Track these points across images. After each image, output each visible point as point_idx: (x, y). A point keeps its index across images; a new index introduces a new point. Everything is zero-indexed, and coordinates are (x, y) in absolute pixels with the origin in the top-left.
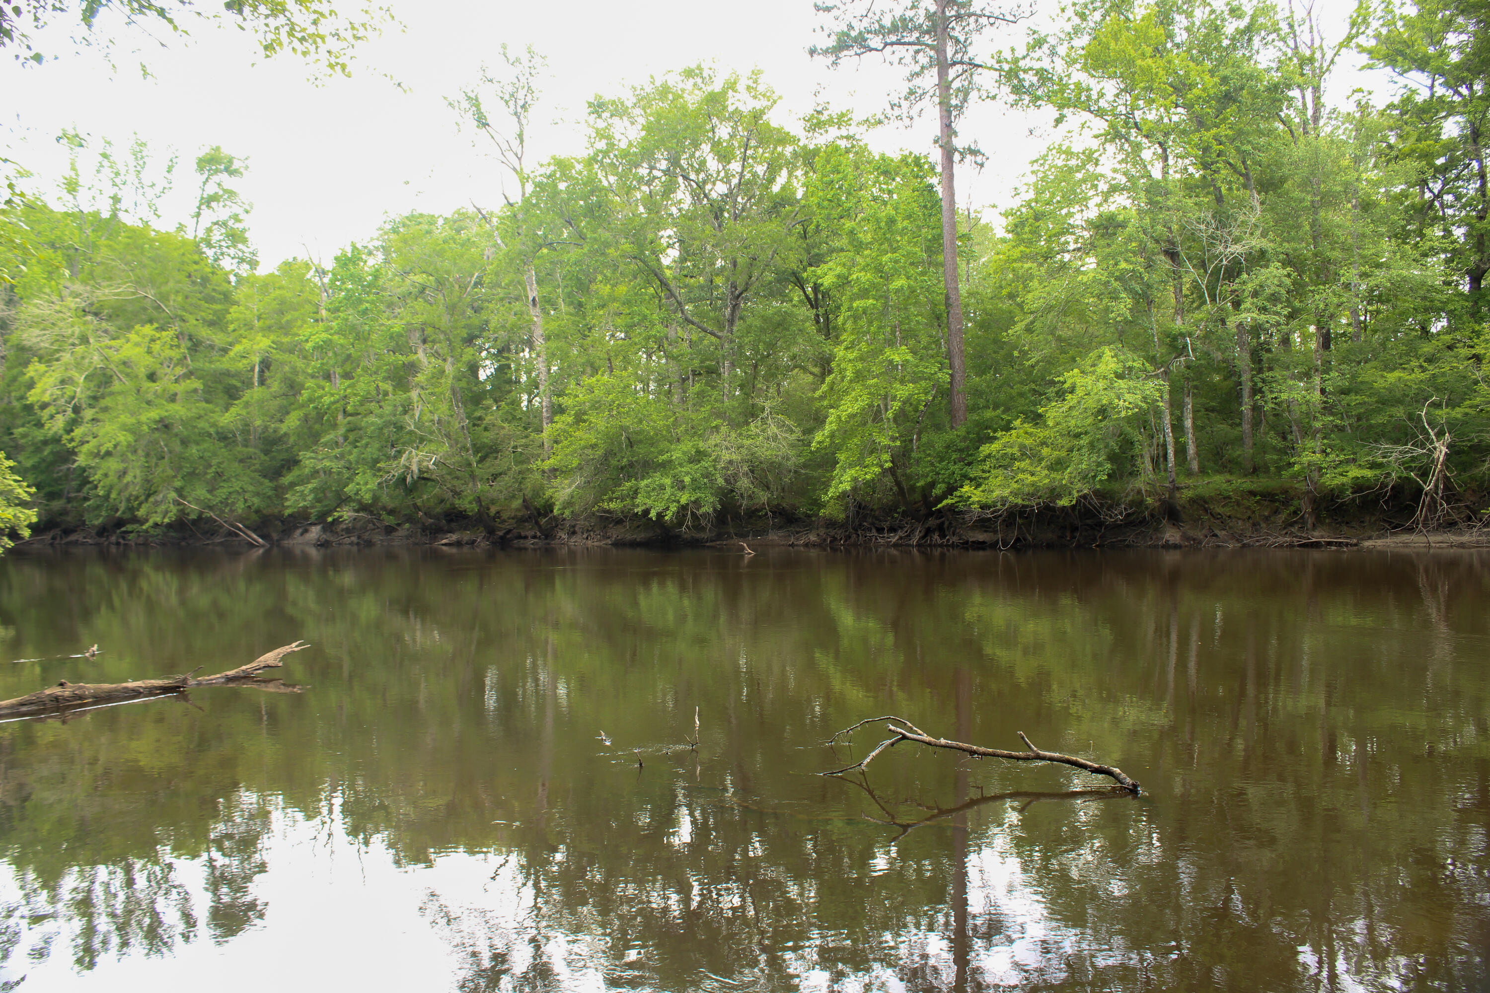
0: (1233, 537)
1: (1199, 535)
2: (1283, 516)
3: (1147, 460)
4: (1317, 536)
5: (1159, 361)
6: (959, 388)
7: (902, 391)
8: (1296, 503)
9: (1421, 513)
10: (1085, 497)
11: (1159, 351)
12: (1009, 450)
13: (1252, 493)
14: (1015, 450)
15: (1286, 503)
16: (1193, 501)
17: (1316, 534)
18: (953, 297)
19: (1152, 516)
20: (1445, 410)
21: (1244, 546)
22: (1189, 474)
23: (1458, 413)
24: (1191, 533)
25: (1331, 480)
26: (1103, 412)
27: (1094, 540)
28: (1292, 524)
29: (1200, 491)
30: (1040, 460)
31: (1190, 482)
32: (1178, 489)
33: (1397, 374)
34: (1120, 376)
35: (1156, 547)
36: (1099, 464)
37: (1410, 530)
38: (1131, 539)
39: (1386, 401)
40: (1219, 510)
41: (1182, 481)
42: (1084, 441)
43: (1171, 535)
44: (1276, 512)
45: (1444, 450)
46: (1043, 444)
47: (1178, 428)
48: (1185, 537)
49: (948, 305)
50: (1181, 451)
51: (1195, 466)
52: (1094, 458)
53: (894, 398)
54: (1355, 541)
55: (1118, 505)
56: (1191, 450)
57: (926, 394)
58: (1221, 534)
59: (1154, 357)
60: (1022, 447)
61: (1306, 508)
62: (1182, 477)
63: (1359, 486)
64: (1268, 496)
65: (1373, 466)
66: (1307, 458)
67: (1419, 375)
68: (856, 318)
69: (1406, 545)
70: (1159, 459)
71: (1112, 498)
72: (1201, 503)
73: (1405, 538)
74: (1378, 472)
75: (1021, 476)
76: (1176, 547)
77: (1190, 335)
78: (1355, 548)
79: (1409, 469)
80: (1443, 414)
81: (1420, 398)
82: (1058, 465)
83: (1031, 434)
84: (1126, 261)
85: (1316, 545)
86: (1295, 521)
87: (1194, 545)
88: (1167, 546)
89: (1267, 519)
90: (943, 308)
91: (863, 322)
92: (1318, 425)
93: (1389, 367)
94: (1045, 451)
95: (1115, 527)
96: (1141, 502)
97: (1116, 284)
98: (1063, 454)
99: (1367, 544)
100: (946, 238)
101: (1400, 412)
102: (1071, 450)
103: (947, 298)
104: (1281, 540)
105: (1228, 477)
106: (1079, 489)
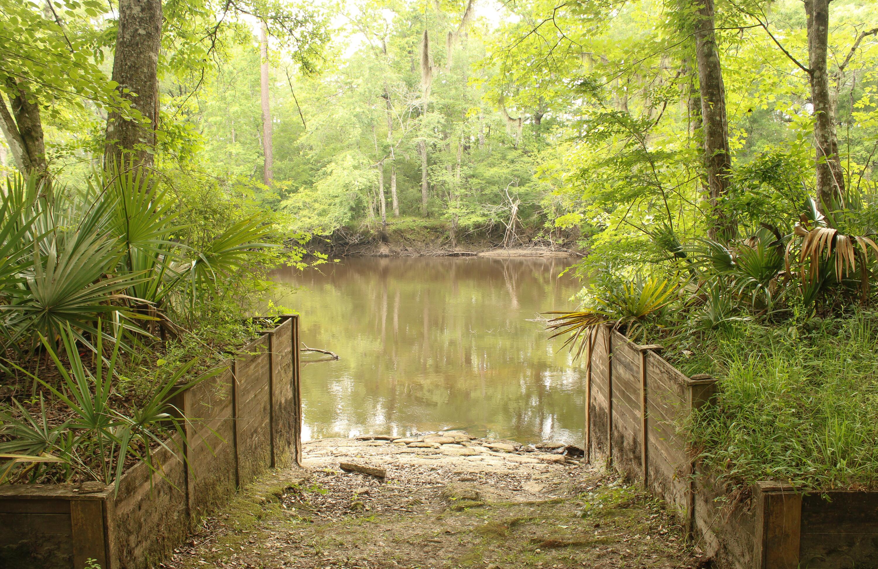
0: (416, 251)
1: (398, 249)
2: (441, 240)
3: (371, 209)
4: (458, 250)
5: (378, 157)
6: (269, 167)
7: (237, 170)
8: (447, 233)
9: (505, 240)
10: (338, 230)
11: (378, 152)
12: (297, 205)
13: (426, 227)
14: (301, 204)
15: (442, 233)
16: (395, 231)
17: (457, 249)
18: (266, 114)
19: (374, 239)
20: (518, 188)
21: (421, 255)
22: (394, 216)
23: (522, 190)
24: (394, 249)
25: (464, 222)
26: (346, 187)
27: (344, 252)
28: (445, 244)
29: (399, 226)
30: (314, 209)
31: (394, 221)
32: (388, 225)
33: (495, 169)
34: (355, 168)
35: (375, 256)
36: (346, 214)
37: (502, 247)
38: (363, 251)
39: (491, 182)
40: (408, 236)
41: (391, 220)
42: (337, 200)
43: (384, 250)
44: (438, 237)
45: (516, 208)
46: (316, 201)
47: (387, 192)
48: (391, 251)
49: (263, 119)
50: (389, 205)
51: (397, 212)
52: (342, 209)
53: (233, 173)
54: (475, 253)
55: (356, 234)
56: (395, 204)
57: (251, 170)
58: (410, 249)
59: (375, 156)
60: (304, 202)
61: (452, 235)
62: (390, 218)
63: (477, 226)
64: (434, 229)
65: (484, 215)
66: (451, 211)
67: (506, 171)
68: (210, 126)
69: (499, 255)
70: (377, 210)
71: (353, 230)
72: (399, 232)
73: (500, 251)
74: (485, 218)
75: (303, 219)
76: (386, 256)
77: (393, 146)
78: (475, 257)
79: (500, 217)
80: (516, 190)
81: (507, 181)
82: (323, 213)
83: (309, 196)
84: (360, 106)
85: (457, 255)
86: (447, 242)
87: (395, 255)
88: (382, 256)
89: (433, 241)
90: (260, 120)
91: (214, 129)
92: (457, 193)
93: (492, 165)
94: (317, 205)
95: (355, 245)
96: (368, 232)
97: (354, 119)
98: (326, 207)
99: (481, 254)
100: (263, 81)
101: (495, 189)
102: (330, 205)
103: (263, 115)
104: (439, 252)
105: (414, 218)
106: (335, 226)
